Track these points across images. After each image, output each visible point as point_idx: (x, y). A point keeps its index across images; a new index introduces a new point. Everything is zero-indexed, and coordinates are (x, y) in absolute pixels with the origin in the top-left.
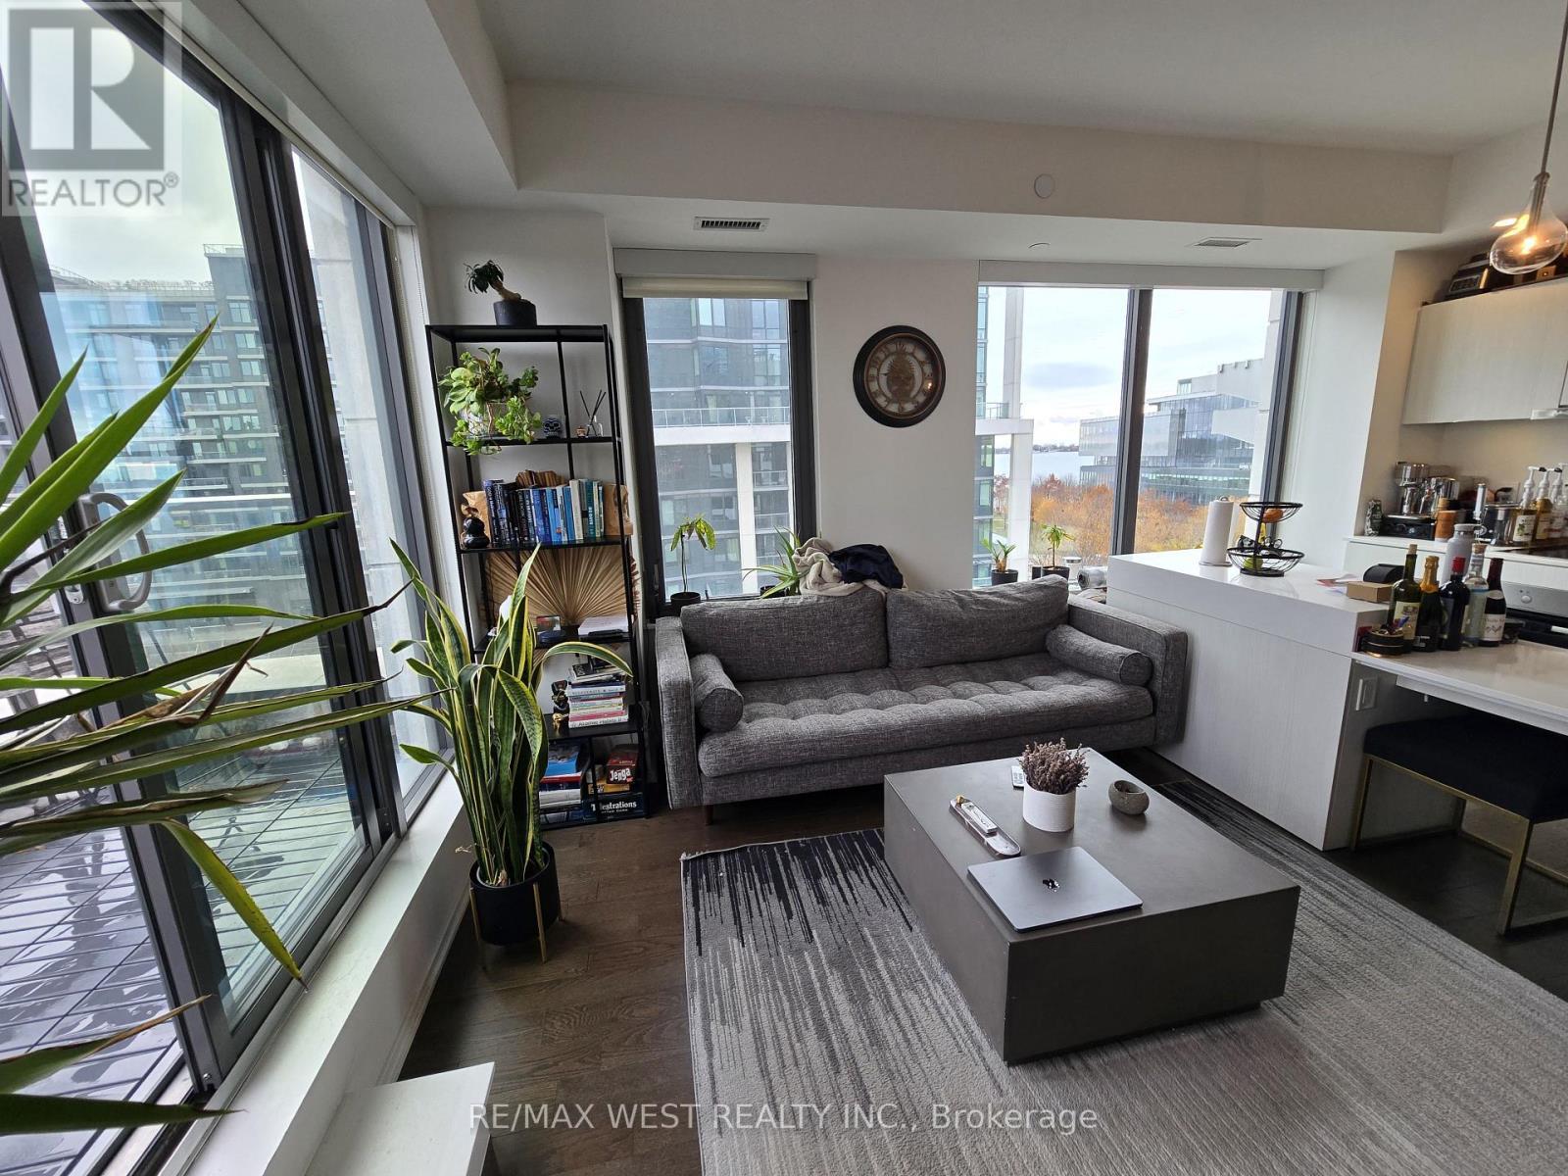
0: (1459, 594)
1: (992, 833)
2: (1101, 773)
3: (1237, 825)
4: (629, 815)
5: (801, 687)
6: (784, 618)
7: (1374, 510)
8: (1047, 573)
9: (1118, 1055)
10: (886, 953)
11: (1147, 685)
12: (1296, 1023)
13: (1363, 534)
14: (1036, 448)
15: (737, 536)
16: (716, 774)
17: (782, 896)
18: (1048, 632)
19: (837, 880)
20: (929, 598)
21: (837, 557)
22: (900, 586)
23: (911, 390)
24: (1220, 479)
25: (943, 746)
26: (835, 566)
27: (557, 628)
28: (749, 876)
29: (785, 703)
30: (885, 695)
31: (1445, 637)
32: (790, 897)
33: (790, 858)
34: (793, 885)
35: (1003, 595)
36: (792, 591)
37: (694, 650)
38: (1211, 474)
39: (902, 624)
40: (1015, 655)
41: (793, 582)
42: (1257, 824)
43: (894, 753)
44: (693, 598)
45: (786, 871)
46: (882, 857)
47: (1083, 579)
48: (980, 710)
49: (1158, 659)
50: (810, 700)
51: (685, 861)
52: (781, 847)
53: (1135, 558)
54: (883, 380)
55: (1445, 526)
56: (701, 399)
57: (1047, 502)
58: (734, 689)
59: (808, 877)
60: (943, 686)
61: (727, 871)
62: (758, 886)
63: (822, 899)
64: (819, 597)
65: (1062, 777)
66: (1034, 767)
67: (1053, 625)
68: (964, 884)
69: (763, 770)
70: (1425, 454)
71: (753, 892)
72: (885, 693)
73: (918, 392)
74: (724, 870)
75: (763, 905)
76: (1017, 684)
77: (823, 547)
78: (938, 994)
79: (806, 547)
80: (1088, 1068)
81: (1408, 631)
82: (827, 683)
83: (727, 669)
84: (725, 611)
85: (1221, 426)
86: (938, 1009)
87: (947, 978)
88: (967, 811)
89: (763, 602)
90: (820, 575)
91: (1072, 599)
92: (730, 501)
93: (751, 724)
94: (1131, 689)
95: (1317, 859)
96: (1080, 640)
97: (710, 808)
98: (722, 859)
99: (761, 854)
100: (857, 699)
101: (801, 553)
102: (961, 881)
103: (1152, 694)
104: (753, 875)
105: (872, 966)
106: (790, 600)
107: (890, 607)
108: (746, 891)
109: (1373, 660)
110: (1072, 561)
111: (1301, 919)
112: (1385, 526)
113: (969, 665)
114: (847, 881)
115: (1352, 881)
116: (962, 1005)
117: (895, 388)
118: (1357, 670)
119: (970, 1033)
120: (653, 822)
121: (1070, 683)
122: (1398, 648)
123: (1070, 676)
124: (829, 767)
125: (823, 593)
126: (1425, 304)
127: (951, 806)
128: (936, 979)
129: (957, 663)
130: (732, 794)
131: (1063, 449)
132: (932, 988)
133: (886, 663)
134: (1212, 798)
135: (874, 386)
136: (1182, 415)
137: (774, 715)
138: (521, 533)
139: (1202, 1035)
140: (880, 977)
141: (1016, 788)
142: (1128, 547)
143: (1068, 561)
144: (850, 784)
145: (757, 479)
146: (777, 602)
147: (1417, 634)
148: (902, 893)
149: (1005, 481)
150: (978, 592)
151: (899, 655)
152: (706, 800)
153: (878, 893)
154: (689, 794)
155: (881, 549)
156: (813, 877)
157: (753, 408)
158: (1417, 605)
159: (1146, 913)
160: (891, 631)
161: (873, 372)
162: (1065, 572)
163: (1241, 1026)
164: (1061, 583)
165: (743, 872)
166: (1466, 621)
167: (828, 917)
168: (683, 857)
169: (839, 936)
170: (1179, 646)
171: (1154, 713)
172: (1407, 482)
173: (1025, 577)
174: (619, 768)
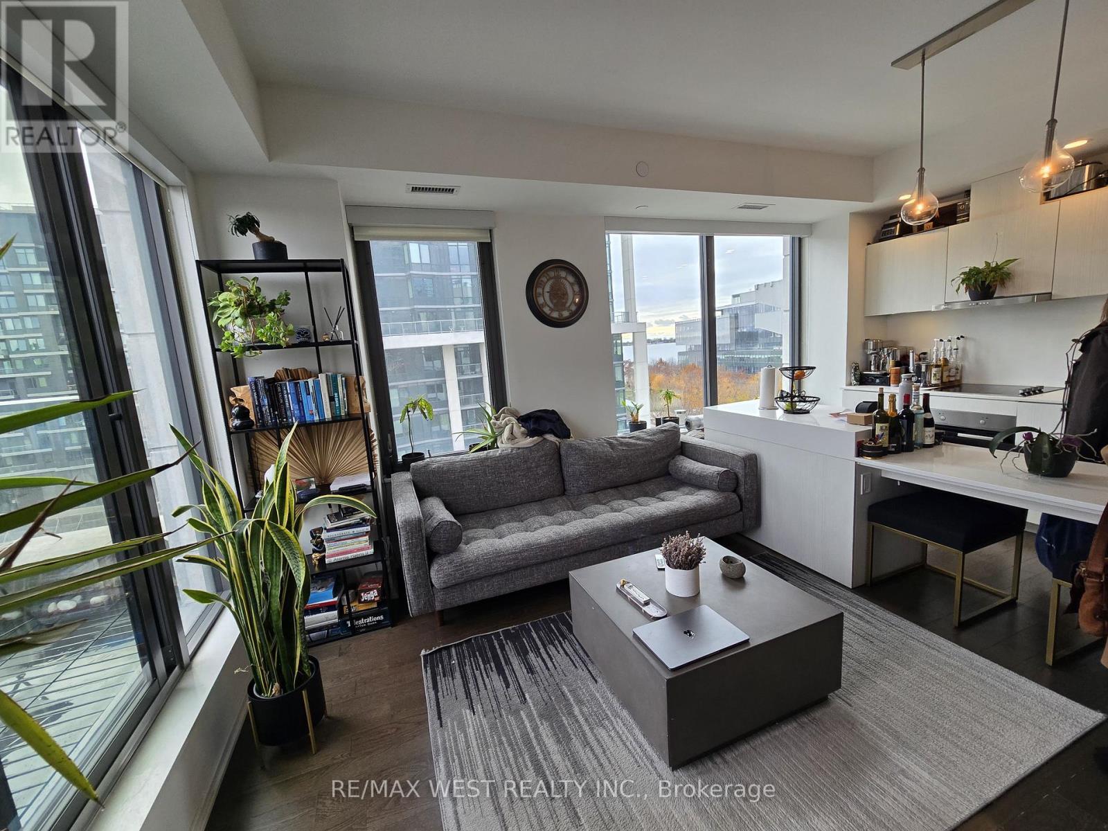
0: (909, 416)
1: (647, 603)
2: (714, 553)
3: (799, 578)
4: (378, 626)
5: (503, 515)
6: (488, 466)
7: (855, 370)
8: (665, 421)
9: (745, 748)
10: (580, 702)
11: (735, 491)
12: (850, 705)
13: (851, 385)
14: (649, 341)
15: (448, 412)
16: (445, 586)
17: (501, 672)
18: (669, 462)
19: (540, 653)
20: (589, 444)
21: (523, 420)
22: (569, 437)
23: (566, 302)
24: (763, 357)
25: (607, 547)
26: (522, 426)
27: (313, 487)
28: (474, 660)
29: (493, 528)
30: (564, 515)
31: (905, 443)
32: (507, 672)
33: (504, 642)
34: (508, 662)
35: (639, 439)
36: (493, 446)
37: (422, 495)
38: (758, 353)
39: (572, 464)
40: (650, 479)
41: (492, 440)
42: (811, 576)
43: (574, 555)
44: (419, 456)
45: (502, 651)
46: (571, 631)
47: (688, 424)
48: (630, 518)
49: (741, 473)
50: (511, 524)
51: (424, 656)
52: (497, 635)
53: (720, 408)
54: (547, 296)
55: (895, 377)
56: (415, 315)
57: (660, 377)
58: (455, 521)
59: (519, 655)
60: (604, 504)
61: (458, 659)
62: (482, 667)
63: (531, 670)
64: (513, 449)
65: (690, 557)
66: (670, 553)
67: (672, 456)
68: (631, 642)
69: (480, 579)
70: (878, 334)
71: (479, 672)
72: (564, 513)
73: (571, 304)
74: (455, 658)
75: (487, 681)
76: (653, 499)
77: (513, 413)
78: (620, 726)
79: (501, 414)
80: (726, 762)
81: (884, 441)
82: (522, 511)
83: (448, 507)
84: (444, 464)
85: (761, 323)
86: (620, 737)
87: (625, 713)
88: (628, 590)
89: (472, 455)
90: (512, 433)
91: (683, 438)
92: (441, 387)
93: (468, 546)
94: (726, 494)
95: (850, 594)
96: (690, 465)
97: (441, 612)
98: (453, 650)
99: (482, 642)
100: (544, 519)
101: (497, 419)
102: (629, 640)
103: (739, 496)
104: (477, 659)
105: (571, 713)
106: (491, 452)
107: (563, 452)
108: (474, 672)
109: (867, 461)
110: (680, 413)
111: (847, 636)
112: (863, 380)
113: (620, 488)
114: (548, 653)
115: (871, 606)
116: (637, 731)
117: (555, 301)
118: (859, 469)
119: (644, 751)
120: (397, 630)
121: (687, 494)
122: (880, 453)
123: (686, 489)
124: (528, 570)
125: (516, 446)
126: (869, 244)
127: (617, 588)
128: (617, 715)
129: (611, 488)
130: (458, 599)
131: (666, 341)
132: (615, 723)
133: (564, 492)
134: (782, 562)
135: (541, 301)
136: (736, 317)
137: (485, 537)
138: (280, 416)
139: (795, 724)
140: (577, 721)
141: (659, 569)
142: (714, 402)
143: (678, 413)
144: (545, 582)
145: (460, 371)
146: (482, 455)
147: (889, 443)
148: (588, 656)
149: (631, 364)
150: (622, 437)
151: (571, 487)
152: (438, 606)
153: (570, 658)
154: (425, 603)
155: (553, 412)
156: (522, 653)
157: (453, 320)
158: (887, 425)
159: (753, 644)
160: (565, 469)
161: (539, 290)
162: (676, 420)
163: (818, 714)
164: (675, 427)
165: (470, 658)
166: (915, 434)
167: (536, 682)
168: (423, 652)
169: (545, 695)
170: (752, 463)
171: (741, 510)
172: (871, 352)
173: (650, 426)
174: (368, 591)
